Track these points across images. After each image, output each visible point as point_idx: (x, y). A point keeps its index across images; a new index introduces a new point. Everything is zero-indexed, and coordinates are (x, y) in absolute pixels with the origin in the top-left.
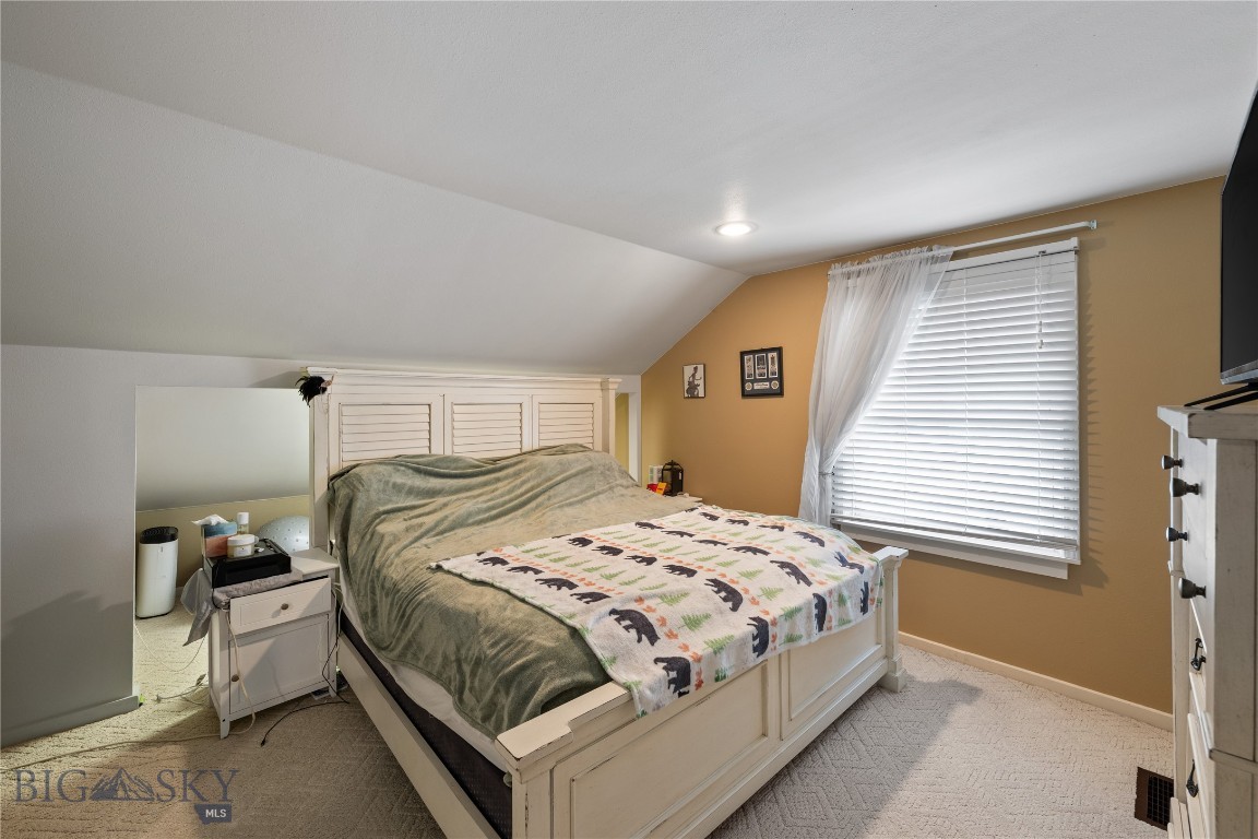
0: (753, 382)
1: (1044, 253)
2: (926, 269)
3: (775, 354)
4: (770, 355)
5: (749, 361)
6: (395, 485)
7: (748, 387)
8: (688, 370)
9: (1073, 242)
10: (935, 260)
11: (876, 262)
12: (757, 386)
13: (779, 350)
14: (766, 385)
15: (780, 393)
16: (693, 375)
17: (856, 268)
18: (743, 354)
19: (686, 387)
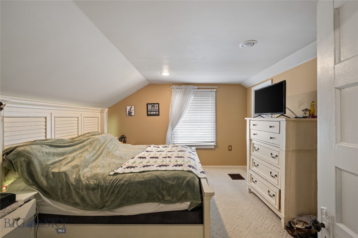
0: (151, 112)
1: (211, 91)
2: (193, 90)
3: (157, 105)
4: (156, 105)
5: (150, 107)
6: (46, 153)
7: (149, 113)
8: (128, 108)
9: (215, 90)
10: (195, 89)
11: (183, 86)
12: (152, 113)
13: (158, 104)
14: (155, 113)
15: (158, 115)
16: (130, 109)
17: (178, 87)
18: (147, 104)
19: (127, 112)
